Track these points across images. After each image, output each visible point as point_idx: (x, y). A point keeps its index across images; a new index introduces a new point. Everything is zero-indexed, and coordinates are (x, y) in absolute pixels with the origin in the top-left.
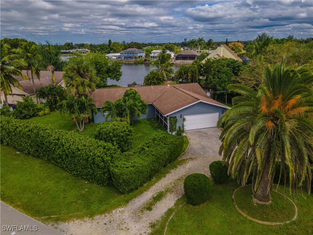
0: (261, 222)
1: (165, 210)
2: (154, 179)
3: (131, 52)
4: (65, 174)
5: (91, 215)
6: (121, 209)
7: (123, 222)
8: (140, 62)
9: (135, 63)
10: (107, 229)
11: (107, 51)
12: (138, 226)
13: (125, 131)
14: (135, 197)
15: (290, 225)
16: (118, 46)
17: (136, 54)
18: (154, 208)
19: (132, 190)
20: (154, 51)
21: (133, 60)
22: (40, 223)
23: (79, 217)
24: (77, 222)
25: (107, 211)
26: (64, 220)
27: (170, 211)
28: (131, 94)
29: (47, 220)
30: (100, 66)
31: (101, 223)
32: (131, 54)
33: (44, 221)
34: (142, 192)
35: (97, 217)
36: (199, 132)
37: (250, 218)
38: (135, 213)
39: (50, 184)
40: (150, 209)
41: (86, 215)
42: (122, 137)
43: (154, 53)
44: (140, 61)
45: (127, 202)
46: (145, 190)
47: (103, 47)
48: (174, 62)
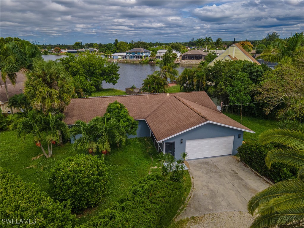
3: (137, 51)
8: (145, 62)
9: (140, 63)
11: (114, 50)
13: (93, 174)
16: (124, 45)
17: (141, 54)
20: (160, 51)
21: (138, 60)
28: (114, 109)
30: (93, 67)
32: (136, 53)
36: (207, 163)
42: (88, 184)
43: (160, 52)
44: (146, 60)
47: (109, 47)
48: (180, 61)
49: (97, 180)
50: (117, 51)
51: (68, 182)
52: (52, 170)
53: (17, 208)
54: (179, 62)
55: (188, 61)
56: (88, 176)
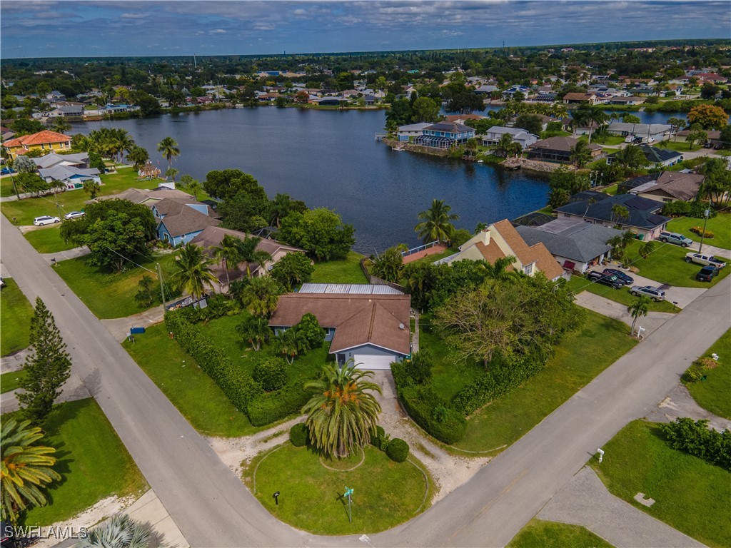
0: (326, 466)
1: (275, 445)
2: (286, 418)
3: (444, 130)
4: (225, 398)
5: (228, 437)
6: (248, 437)
7: (244, 446)
8: (457, 155)
9: (446, 157)
10: (233, 448)
12: (252, 450)
14: (263, 430)
15: (343, 472)
18: (269, 441)
19: (259, 426)
20: (493, 129)
22: (198, 434)
23: (221, 436)
24: (218, 438)
25: (239, 436)
26: (212, 436)
27: (278, 446)
29: (202, 432)
31: (231, 444)
32: (443, 134)
33: (201, 433)
34: (269, 428)
35: (231, 439)
37: (322, 463)
38: (255, 442)
39: (212, 405)
40: (266, 441)
41: (225, 435)
42: (274, 375)
43: (492, 133)
44: (457, 153)
45: (255, 433)
46: (273, 427)
48: (522, 163)
49: (279, 374)
50: (413, 118)
51: (263, 373)
52: (256, 365)
53: (238, 381)
54: (519, 165)
55: (539, 162)
56: (274, 371)
